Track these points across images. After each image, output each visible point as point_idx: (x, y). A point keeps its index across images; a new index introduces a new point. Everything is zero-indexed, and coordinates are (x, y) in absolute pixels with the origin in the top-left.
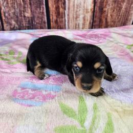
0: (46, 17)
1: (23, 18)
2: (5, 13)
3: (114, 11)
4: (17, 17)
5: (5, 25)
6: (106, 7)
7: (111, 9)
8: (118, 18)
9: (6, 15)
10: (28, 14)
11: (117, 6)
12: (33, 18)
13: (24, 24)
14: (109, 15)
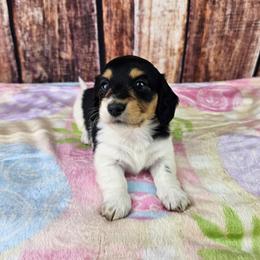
0: (98, 61)
1: (57, 62)
2: (25, 52)
3: (220, 52)
4: (47, 58)
5: (24, 73)
6: (205, 46)
7: (215, 49)
8: (228, 65)
9: (28, 55)
10: (67, 55)
11: (226, 45)
12: (75, 62)
13: (59, 71)
14: (211, 60)
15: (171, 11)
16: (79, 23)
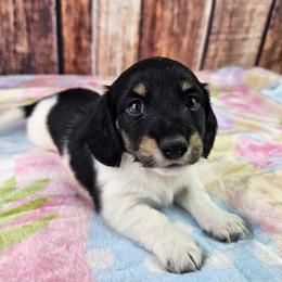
1: (12, 55)
7: (167, 45)
10: (22, 48)
11: (176, 42)
12: (31, 56)
13: (14, 65)
15: (126, 8)
16: (36, 16)
